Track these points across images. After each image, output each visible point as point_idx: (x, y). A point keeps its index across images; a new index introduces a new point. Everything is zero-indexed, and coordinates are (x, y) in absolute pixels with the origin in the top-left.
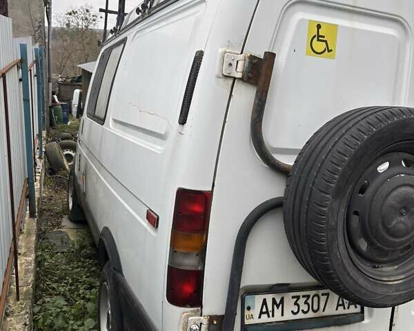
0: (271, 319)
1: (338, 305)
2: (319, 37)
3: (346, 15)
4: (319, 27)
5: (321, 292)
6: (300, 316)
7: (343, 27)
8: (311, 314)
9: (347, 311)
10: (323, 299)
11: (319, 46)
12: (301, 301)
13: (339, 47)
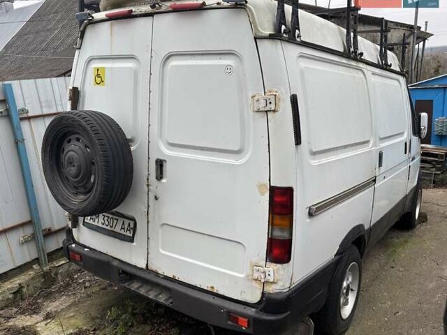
0: (93, 223)
1: (122, 228)
2: (98, 75)
3: (109, 61)
4: (98, 70)
5: (115, 217)
6: (104, 226)
7: (108, 68)
8: (108, 228)
9: (125, 233)
10: (115, 221)
11: (98, 80)
12: (106, 218)
13: (107, 79)
